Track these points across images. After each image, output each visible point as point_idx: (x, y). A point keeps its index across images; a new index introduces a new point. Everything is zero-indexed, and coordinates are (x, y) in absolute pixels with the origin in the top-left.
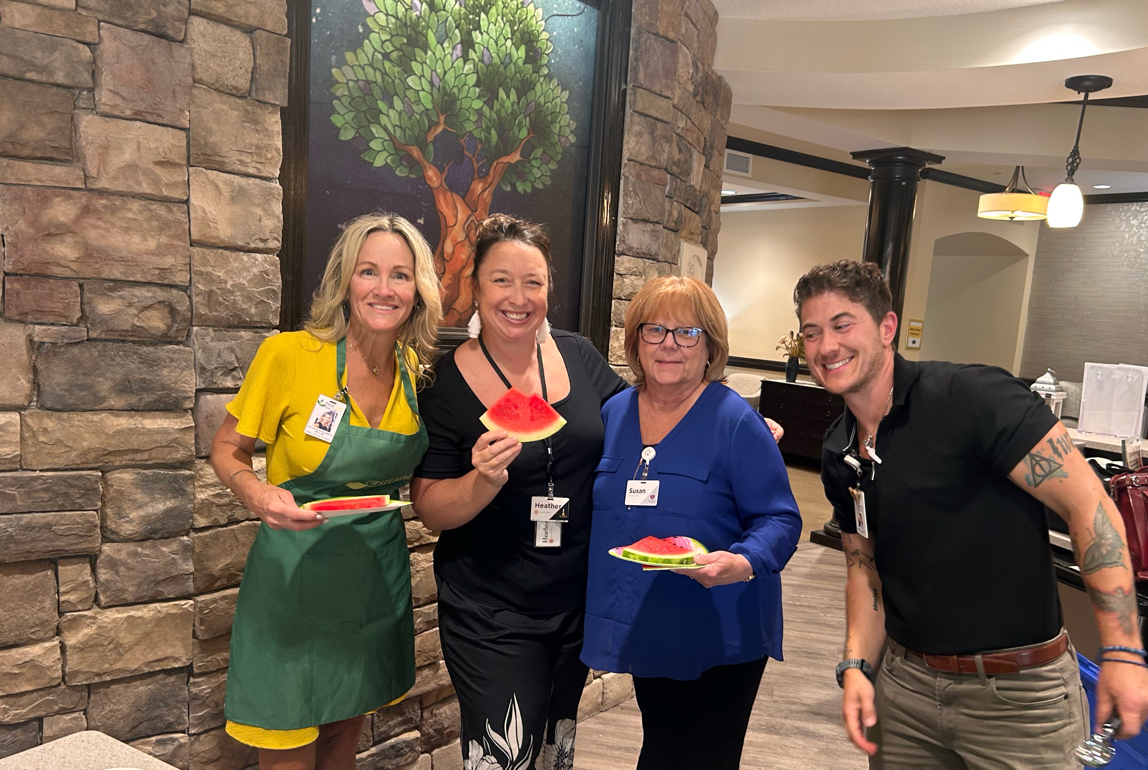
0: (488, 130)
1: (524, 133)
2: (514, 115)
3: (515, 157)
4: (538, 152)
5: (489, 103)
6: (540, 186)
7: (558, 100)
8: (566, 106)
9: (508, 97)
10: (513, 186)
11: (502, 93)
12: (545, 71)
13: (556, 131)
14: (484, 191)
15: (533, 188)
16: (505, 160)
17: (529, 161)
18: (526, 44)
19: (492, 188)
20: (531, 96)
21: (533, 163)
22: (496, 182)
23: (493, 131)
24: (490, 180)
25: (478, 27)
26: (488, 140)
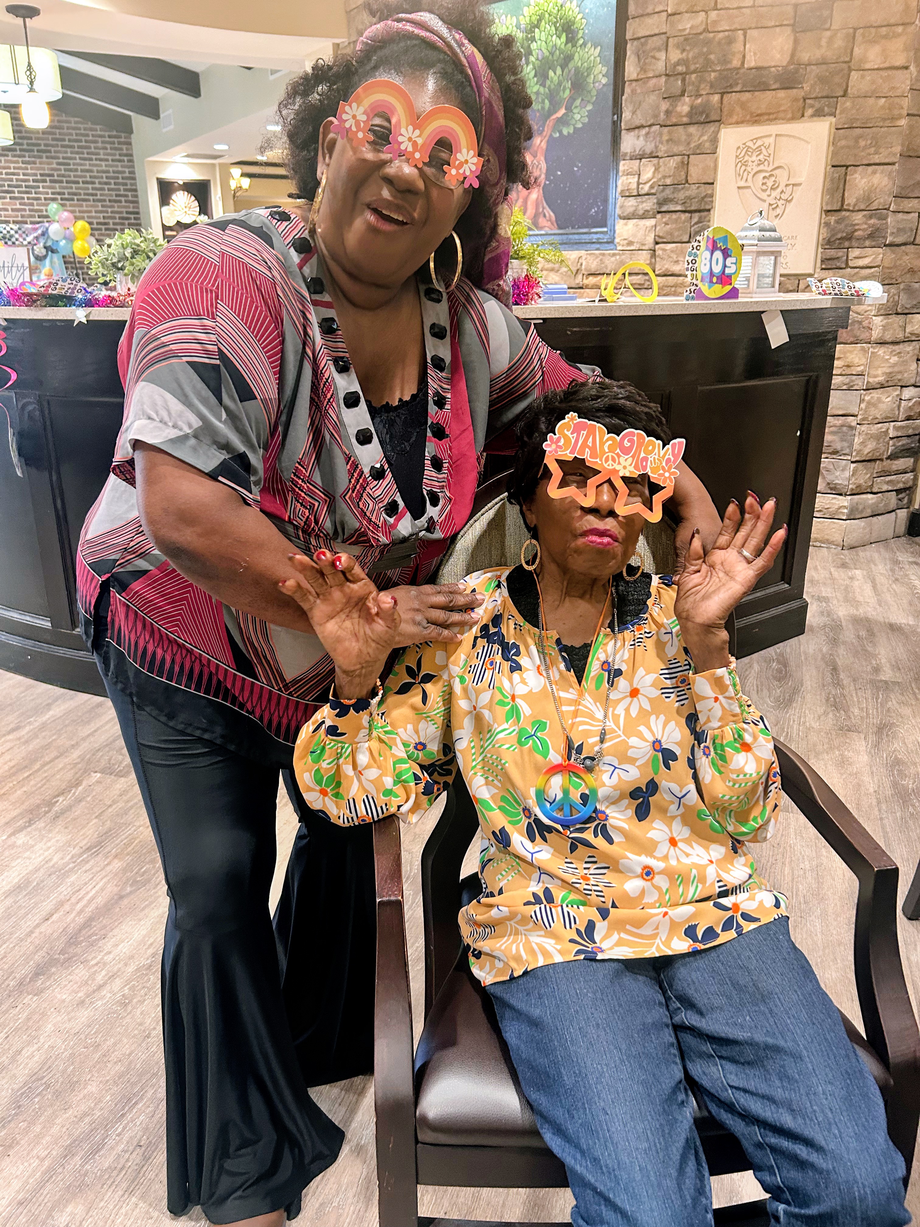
0: (543, 102)
1: (567, 92)
2: (560, 84)
3: (563, 111)
4: (578, 102)
5: (543, 85)
6: (579, 125)
7: (592, 58)
8: (598, 59)
9: (555, 73)
10: (560, 132)
11: (551, 73)
12: (581, 42)
13: (591, 81)
14: (541, 141)
15: (575, 128)
16: (554, 117)
17: (572, 111)
18: (566, 31)
19: (546, 139)
20: (571, 65)
21: (575, 111)
22: (549, 134)
23: (547, 101)
24: (545, 133)
25: (533, 39)
26: (543, 108)
